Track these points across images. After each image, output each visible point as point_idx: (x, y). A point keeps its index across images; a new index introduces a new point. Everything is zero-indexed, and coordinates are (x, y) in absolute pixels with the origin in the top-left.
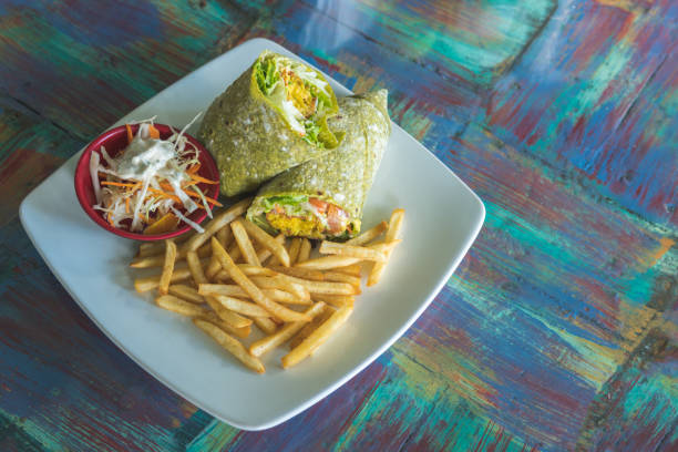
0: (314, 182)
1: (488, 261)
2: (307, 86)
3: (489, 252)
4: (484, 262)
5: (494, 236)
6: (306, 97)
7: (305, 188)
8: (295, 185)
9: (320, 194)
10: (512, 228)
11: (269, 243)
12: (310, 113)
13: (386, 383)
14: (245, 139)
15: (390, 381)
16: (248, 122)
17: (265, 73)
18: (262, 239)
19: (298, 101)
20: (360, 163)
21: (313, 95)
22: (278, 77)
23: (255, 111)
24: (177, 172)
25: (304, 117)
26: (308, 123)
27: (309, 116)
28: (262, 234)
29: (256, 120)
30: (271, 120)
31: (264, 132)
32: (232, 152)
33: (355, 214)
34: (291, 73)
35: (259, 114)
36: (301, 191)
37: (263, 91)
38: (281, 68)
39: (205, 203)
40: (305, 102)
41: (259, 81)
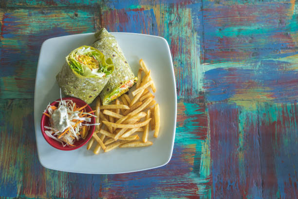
0: (116, 82)
1: (242, 50)
2: (87, 55)
5: (238, 39)
6: (91, 60)
7: (116, 86)
8: (112, 88)
9: (121, 83)
10: (242, 32)
11: (118, 107)
12: (98, 64)
13: (240, 114)
14: (87, 89)
15: (241, 112)
16: (84, 85)
17: (76, 67)
18: (115, 108)
19: (91, 64)
20: (121, 61)
21: (91, 56)
22: (80, 64)
23: (85, 81)
24: (74, 113)
25: (98, 68)
26: (102, 69)
27: (99, 66)
28: (113, 106)
29: (87, 83)
30: (93, 80)
31: (92, 84)
32: (84, 94)
33: (133, 77)
34: (79, 56)
35: (87, 81)
36: (116, 88)
37: (82, 74)
38: (76, 58)
39: (91, 115)
40: (92, 62)
41: (78, 72)
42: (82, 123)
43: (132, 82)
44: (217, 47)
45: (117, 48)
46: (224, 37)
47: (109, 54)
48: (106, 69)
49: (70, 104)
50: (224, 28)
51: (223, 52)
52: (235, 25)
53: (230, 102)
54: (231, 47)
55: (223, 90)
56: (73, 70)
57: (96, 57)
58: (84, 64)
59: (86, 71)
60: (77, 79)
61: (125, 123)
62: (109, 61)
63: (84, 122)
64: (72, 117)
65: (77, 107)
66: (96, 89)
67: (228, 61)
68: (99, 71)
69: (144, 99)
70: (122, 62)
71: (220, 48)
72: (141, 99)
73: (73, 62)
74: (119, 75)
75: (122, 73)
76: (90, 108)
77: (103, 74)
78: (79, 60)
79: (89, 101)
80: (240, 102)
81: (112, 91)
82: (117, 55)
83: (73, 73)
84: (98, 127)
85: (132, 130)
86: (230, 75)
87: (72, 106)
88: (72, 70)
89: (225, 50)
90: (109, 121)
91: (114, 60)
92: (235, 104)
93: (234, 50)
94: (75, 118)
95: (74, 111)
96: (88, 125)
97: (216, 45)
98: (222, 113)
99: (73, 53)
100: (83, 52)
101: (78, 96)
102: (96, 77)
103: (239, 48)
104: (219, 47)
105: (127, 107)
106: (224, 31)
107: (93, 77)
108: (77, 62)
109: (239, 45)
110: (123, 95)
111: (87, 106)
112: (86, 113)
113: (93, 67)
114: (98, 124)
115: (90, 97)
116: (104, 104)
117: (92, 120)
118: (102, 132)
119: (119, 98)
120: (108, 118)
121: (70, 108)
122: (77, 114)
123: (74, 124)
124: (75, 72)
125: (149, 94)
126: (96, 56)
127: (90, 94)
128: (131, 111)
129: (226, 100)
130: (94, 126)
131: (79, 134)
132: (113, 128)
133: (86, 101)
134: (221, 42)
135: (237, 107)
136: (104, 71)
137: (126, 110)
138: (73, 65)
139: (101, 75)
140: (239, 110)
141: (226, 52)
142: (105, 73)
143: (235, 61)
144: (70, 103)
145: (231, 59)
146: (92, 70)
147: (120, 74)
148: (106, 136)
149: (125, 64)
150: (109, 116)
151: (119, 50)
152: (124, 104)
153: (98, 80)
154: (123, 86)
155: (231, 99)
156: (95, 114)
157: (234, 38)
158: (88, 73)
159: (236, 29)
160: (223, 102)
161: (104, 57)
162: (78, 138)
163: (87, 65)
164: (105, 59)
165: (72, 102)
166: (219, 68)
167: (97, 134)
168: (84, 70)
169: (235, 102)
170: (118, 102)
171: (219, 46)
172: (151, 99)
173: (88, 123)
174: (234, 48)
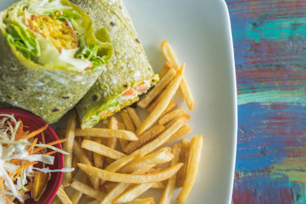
0: (115, 82)
1: (298, 66)
2: (51, 16)
3: (296, 59)
4: (297, 69)
5: (291, 44)
6: (61, 27)
7: (113, 90)
8: (105, 94)
9: (126, 86)
10: (300, 30)
11: (113, 135)
12: (76, 39)
13: (298, 199)
14: (47, 94)
15: (298, 196)
16: (41, 84)
17: (22, 41)
18: (107, 136)
19: (61, 38)
20: (127, 37)
21: (62, 20)
22: (32, 34)
23: (42, 76)
24: (15, 145)
25: (77, 49)
26: (84, 52)
27: (79, 44)
28: (103, 132)
29: (47, 81)
30: (61, 76)
31: (60, 84)
32: (41, 104)
33: (151, 73)
34: (33, 17)
35: (47, 77)
36: (113, 95)
37: (35, 59)
38: (23, 21)
39: (54, 148)
40: (63, 33)
41: (25, 53)
42: (35, 166)
43: (148, 85)
44: (248, 60)
45: (120, 7)
46: (262, 39)
47: (102, 20)
48: (94, 53)
49: (9, 123)
50: (262, 23)
51: (260, 71)
52: (285, 16)
53: (275, 174)
54: (277, 61)
55: (259, 148)
56: (13, 47)
57: (73, 23)
58: (43, 35)
59: (45, 53)
60: (22, 69)
61: (127, 170)
62: (102, 35)
63: (39, 165)
64: (10, 154)
65: (25, 130)
66: (69, 95)
67: (269, 88)
68: (77, 56)
69: (167, 120)
70: (129, 39)
71: (253, 63)
72: (162, 122)
73: (16, 28)
74: (122, 68)
75: (128, 63)
76: (55, 132)
77: (87, 63)
78: (31, 26)
79: (51, 118)
80: (297, 174)
81: (103, 101)
82: (118, 22)
83: (13, 56)
84: (69, 175)
85: (141, 187)
86: (274, 118)
87: (14, 126)
88: (9, 48)
89: (264, 66)
90: (94, 165)
91: (112, 33)
92: (286, 178)
93: (282, 66)
94: (17, 157)
95: (16, 139)
96: (46, 170)
97: (246, 57)
98: (260, 198)
99: (18, 7)
100: (44, 7)
101: (27, 106)
102: (70, 68)
103: (294, 62)
104: (252, 60)
105: (131, 136)
106: (262, 28)
107: (63, 69)
108: (25, 28)
109: (294, 57)
110: (125, 108)
111: (48, 129)
112: (43, 146)
113: (64, 46)
114: (68, 169)
115: (55, 110)
116: (83, 126)
117: (55, 161)
118: (76, 185)
119: (117, 115)
120: (91, 156)
121: (9, 132)
122: (22, 148)
123: (13, 168)
124: (18, 54)
125: (177, 111)
126: (73, 20)
127: (55, 105)
128: (140, 145)
129: (267, 169)
130: (61, 173)
131: (26, 190)
132: (100, 180)
133: (44, 117)
134: (256, 51)
135: (290, 185)
136: (90, 56)
137: (129, 142)
138: (15, 34)
139: (82, 65)
140: (294, 191)
141: (267, 71)
142: (91, 60)
143: (285, 88)
144: (9, 119)
145: (277, 84)
146: (60, 52)
147: (123, 64)
148: (84, 195)
149: (135, 44)
150: (92, 153)
151: (125, 13)
152: (126, 129)
153: (73, 76)
154: (129, 93)
155: (276, 167)
156: (62, 146)
157: (284, 43)
158: (50, 57)
159: (287, 23)
160: (262, 174)
161: (90, 24)
162: (22, 200)
163: (48, 38)
164: (94, 28)
165: (14, 119)
166: (253, 103)
167: (65, 189)
168: (42, 49)
169: (285, 173)
170: (114, 122)
171: (252, 57)
172: (180, 123)
173: (47, 166)
174: (284, 63)
